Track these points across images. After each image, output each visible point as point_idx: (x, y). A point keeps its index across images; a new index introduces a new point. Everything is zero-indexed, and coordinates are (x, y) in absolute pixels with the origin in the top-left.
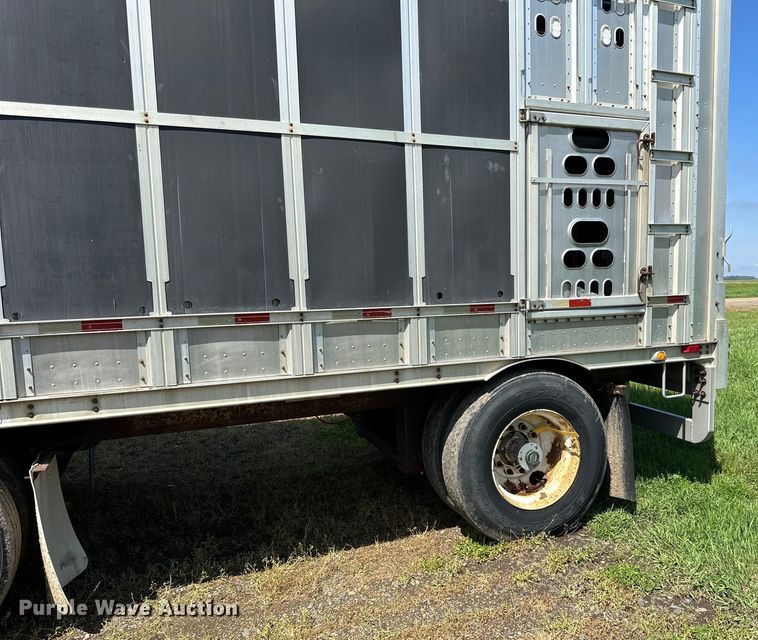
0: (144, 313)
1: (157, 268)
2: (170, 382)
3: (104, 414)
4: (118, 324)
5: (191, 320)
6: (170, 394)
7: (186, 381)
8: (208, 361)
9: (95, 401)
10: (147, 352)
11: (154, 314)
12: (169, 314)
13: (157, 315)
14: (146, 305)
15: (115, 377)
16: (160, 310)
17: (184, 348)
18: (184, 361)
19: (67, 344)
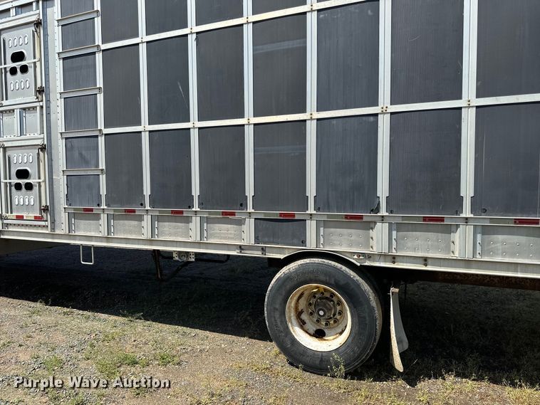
0: (457, 214)
1: (467, 188)
2: (469, 256)
3: (429, 268)
4: (442, 220)
5: (485, 220)
6: (467, 263)
7: (478, 256)
8: (493, 246)
9: (425, 260)
10: (456, 237)
11: (463, 215)
12: (472, 216)
13: (465, 216)
14: (459, 209)
15: (437, 249)
16: (467, 212)
17: (479, 236)
18: (478, 244)
19: (414, 228)
